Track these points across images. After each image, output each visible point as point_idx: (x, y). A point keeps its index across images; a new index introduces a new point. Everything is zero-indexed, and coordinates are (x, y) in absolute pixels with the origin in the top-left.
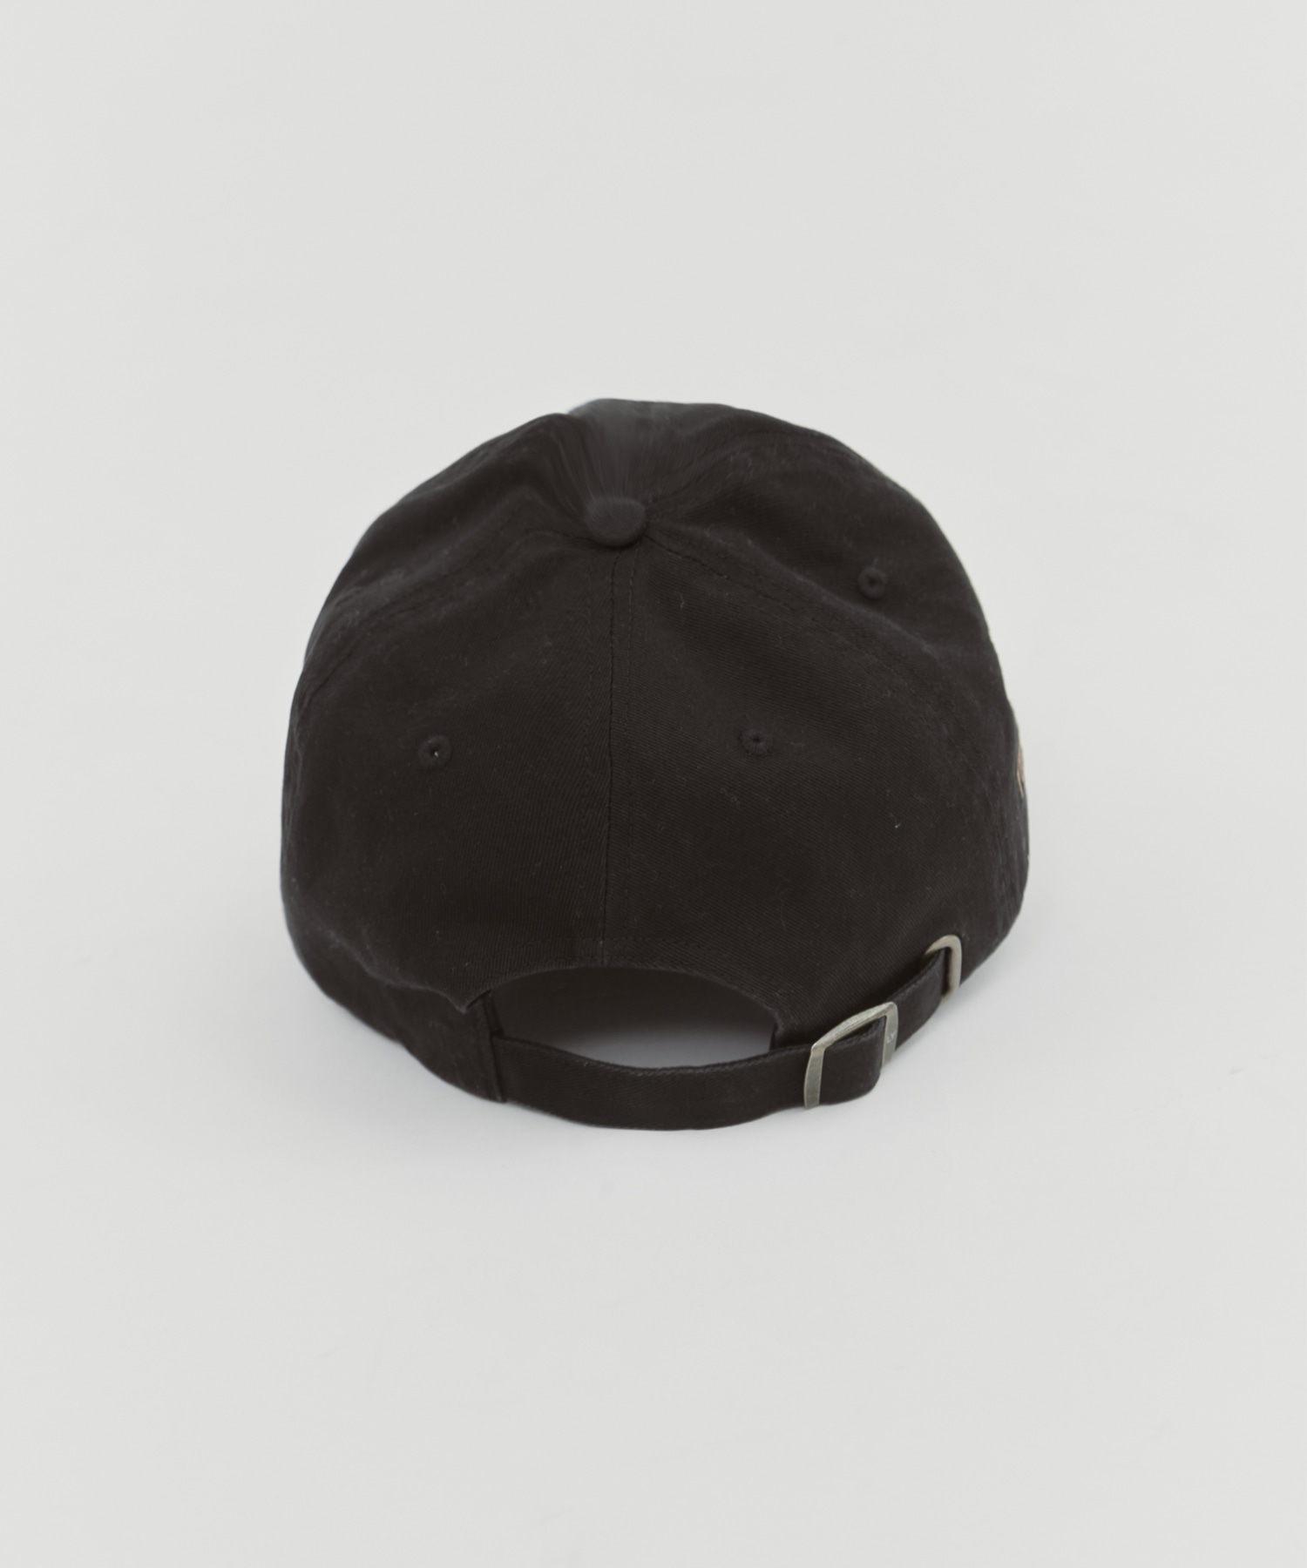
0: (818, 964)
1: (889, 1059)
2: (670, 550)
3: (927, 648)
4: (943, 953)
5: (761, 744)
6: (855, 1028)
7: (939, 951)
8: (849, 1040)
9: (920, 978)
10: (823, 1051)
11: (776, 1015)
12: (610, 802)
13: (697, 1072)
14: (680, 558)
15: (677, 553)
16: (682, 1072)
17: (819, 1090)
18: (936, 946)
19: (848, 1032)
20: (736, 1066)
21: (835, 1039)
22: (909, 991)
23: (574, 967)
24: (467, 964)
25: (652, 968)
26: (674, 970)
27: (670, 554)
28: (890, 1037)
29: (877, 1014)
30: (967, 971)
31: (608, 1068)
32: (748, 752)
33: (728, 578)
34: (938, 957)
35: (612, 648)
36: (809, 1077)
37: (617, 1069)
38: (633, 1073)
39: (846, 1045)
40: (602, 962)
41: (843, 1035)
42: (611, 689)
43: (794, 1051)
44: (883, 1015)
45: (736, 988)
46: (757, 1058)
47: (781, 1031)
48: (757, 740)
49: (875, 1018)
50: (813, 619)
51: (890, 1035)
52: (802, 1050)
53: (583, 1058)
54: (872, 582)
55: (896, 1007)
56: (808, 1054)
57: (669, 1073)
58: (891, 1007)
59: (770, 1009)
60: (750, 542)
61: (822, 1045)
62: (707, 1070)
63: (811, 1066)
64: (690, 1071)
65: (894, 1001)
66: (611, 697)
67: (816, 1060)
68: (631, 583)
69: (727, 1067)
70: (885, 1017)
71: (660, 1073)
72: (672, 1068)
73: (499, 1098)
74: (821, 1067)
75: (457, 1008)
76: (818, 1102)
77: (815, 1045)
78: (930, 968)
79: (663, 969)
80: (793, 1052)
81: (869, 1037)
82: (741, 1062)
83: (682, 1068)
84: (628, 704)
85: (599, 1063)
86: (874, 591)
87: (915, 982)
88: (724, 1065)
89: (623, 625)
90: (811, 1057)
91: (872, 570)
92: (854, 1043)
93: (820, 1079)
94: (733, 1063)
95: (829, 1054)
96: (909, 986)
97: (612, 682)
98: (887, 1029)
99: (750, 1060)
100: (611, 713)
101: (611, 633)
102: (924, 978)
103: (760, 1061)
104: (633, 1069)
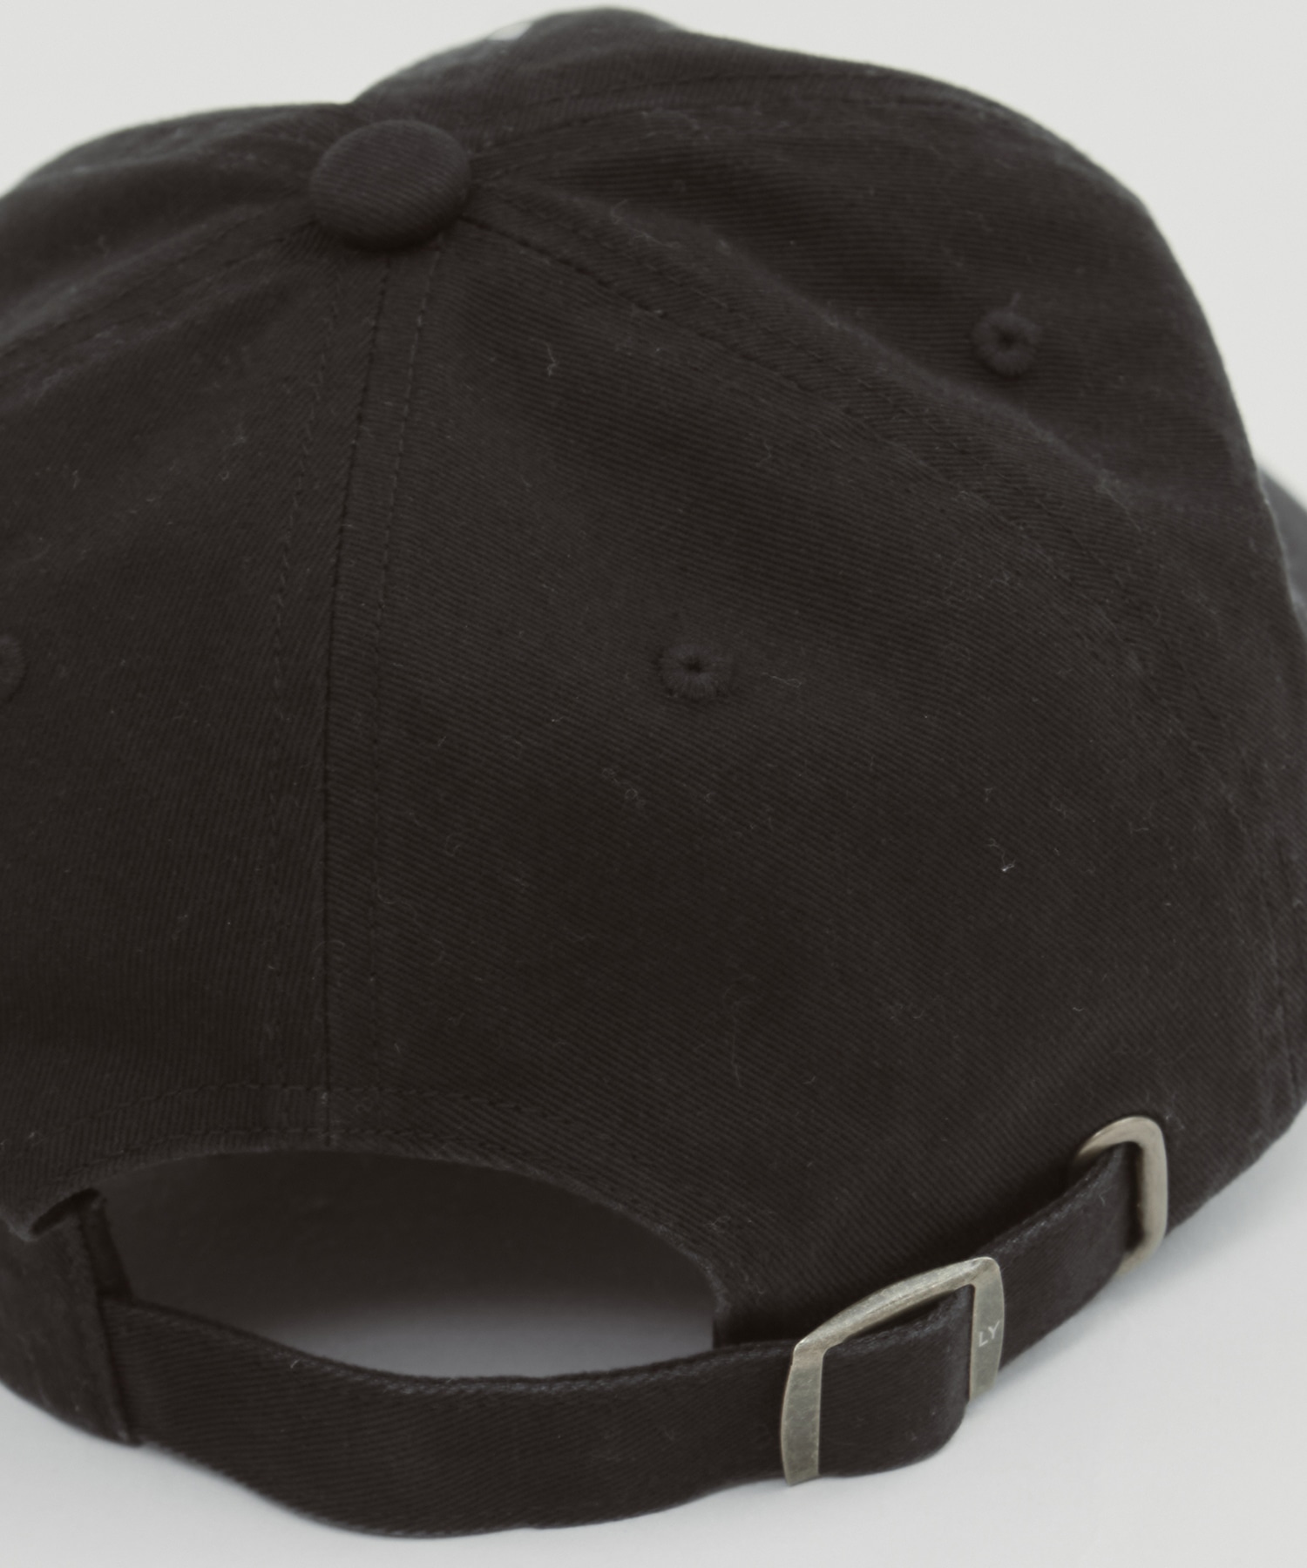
0: (810, 1164)
1: (986, 1382)
2: (525, 244)
3: (1107, 484)
4: (1118, 1155)
5: (703, 678)
6: (897, 1310)
7: (1110, 1150)
8: (882, 1334)
9: (1059, 1207)
10: (821, 1355)
11: (709, 1271)
12: (326, 779)
13: (535, 1390)
14: (546, 261)
15: (542, 251)
16: (500, 1388)
17: (817, 1443)
18: (1103, 1138)
19: (881, 1318)
20: (624, 1380)
21: (851, 1332)
22: (1030, 1232)
23: (266, 1149)
24: (33, 1135)
25: (436, 1156)
26: (485, 1164)
27: (523, 251)
28: (987, 1335)
29: (953, 1282)
30: (1184, 1203)
31: (341, 1374)
32: (670, 692)
33: (664, 316)
34: (1105, 1164)
35: (354, 447)
36: (791, 1413)
37: (359, 1378)
38: (392, 1387)
39: (873, 1345)
40: (328, 1141)
41: (869, 1323)
42: (341, 530)
43: (756, 1353)
44: (966, 1283)
45: (621, 1207)
46: (671, 1365)
47: (722, 1306)
48: (695, 667)
49: (947, 1289)
50: (848, 411)
51: (987, 1332)
52: (774, 1352)
53: (290, 1350)
54: (1007, 339)
55: (997, 1268)
56: (786, 1362)
57: (472, 1390)
58: (986, 1267)
59: (695, 1257)
60: (723, 245)
61: (820, 1345)
62: (558, 1387)
63: (795, 1388)
64: (520, 1387)
65: (993, 1256)
66: (339, 547)
67: (801, 1375)
68: (419, 321)
69: (601, 1383)
70: (971, 1289)
71: (454, 1389)
72: (482, 1380)
73: (123, 1434)
74: (819, 1391)
75: (12, 1229)
76: (816, 1470)
77: (802, 1341)
78: (1085, 1185)
79: (463, 1160)
80: (753, 1355)
81: (927, 1330)
82: (633, 1372)
83: (502, 1380)
84: (386, 568)
85: (324, 1361)
86: (1006, 359)
87: (1047, 1215)
88: (596, 1377)
89: (389, 403)
90: (793, 1368)
91: (1008, 318)
92: (891, 1342)
93: (817, 1417)
94: (616, 1374)
95: (836, 1363)
96: (1032, 1224)
97: (344, 515)
98: (976, 1315)
99: (654, 1368)
100: (336, 582)
101: (360, 418)
102: (1067, 1208)
103: (676, 1373)
104: (395, 1378)
